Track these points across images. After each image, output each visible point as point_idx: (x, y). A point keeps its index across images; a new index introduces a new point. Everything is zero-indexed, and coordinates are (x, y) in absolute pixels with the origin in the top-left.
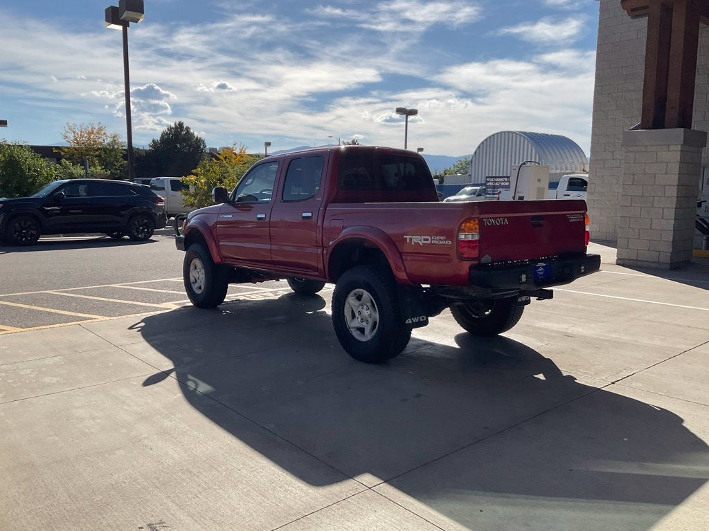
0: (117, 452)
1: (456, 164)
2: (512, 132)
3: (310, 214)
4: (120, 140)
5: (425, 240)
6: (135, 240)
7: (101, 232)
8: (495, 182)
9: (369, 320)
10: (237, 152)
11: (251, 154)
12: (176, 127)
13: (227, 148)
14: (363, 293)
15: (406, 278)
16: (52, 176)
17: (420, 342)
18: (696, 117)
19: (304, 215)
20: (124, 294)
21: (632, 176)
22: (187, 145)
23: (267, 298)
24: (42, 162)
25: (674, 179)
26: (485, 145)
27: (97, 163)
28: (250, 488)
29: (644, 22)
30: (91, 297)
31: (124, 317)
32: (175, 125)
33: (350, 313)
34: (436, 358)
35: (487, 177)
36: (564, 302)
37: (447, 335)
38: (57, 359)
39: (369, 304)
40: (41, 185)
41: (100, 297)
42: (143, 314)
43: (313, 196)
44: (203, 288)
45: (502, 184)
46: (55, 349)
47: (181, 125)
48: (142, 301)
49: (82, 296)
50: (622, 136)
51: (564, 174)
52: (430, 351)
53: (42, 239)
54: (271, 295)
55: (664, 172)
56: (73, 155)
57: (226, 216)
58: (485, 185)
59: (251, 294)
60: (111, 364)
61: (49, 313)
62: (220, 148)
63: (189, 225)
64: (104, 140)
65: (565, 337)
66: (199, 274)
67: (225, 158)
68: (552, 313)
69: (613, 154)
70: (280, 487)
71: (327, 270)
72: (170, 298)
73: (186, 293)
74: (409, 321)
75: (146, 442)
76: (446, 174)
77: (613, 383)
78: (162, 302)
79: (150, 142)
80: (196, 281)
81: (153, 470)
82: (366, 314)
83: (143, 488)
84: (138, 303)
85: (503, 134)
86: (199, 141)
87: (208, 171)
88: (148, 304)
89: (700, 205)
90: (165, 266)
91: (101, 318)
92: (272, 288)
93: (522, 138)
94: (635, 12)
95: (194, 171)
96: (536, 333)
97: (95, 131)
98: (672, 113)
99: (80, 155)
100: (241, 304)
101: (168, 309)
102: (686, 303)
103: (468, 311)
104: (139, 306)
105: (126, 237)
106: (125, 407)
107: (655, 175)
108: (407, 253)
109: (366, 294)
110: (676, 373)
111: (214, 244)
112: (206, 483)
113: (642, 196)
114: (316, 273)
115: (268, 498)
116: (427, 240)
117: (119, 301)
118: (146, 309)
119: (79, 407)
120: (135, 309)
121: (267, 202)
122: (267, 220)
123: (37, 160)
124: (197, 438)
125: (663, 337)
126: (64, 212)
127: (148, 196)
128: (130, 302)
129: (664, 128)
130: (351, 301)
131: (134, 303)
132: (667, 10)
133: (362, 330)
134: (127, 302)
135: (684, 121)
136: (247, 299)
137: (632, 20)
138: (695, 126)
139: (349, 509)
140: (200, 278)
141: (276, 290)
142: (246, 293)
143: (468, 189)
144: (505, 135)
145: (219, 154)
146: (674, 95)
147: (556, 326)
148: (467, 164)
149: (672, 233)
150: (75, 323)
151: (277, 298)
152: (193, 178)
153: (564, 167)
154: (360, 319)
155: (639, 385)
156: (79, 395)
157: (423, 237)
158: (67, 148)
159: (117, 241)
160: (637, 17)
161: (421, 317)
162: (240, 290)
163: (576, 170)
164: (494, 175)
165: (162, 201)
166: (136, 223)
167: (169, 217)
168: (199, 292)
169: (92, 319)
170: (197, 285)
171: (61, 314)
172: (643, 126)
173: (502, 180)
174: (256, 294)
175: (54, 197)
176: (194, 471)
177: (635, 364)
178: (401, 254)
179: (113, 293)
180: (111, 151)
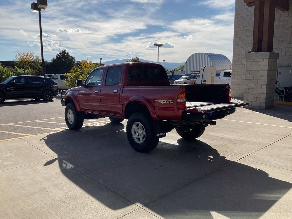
0: (35, 195)
1: (179, 66)
2: (201, 53)
3: (117, 91)
4: (39, 58)
5: (164, 102)
6: (45, 101)
7: (31, 98)
8: (194, 74)
9: (142, 134)
10: (89, 62)
11: (94, 63)
12: (63, 52)
13: (84, 61)
14: (139, 124)
15: (156, 117)
16: (10, 74)
17: (163, 143)
18: (274, 47)
19: (114, 91)
20: (40, 124)
21: (249, 72)
22: (67, 60)
23: (100, 125)
24: (6, 69)
25: (266, 72)
26: (190, 59)
27: (29, 68)
28: (91, 209)
29: (253, 8)
30: (26, 126)
31: (40, 135)
32: (62, 51)
33: (134, 132)
34: (169, 149)
35: (191, 72)
36: (222, 124)
37: (174, 139)
38: (11, 154)
39: (142, 128)
40: (5, 78)
41: (30, 126)
42: (48, 133)
43: (118, 83)
44: (73, 122)
45: (198, 74)
46: (10, 149)
47: (65, 51)
48: (48, 128)
49: (23, 126)
50: (245, 55)
51: (222, 70)
52: (167, 147)
53: (6, 101)
54: (102, 124)
55: (262, 70)
56: (19, 65)
57: (82, 92)
58: (190, 75)
59: (94, 124)
60: (34, 156)
61: (8, 134)
62: (81, 61)
63: (67, 95)
64: (32, 58)
65: (222, 139)
66: (71, 116)
67: (84, 65)
68: (217, 129)
69: (242, 62)
70: (104, 208)
71: (124, 114)
72: (59, 126)
73: (66, 124)
74: (158, 135)
75: (48, 190)
76: (175, 71)
77: (241, 159)
78: (56, 128)
79: (52, 59)
80: (70, 119)
81: (50, 202)
82: (141, 132)
83: (46, 210)
84: (46, 129)
85: (197, 54)
86: (72, 58)
87: (76, 71)
88: (50, 129)
89: (276, 83)
90: (58, 112)
91: (30, 135)
92: (103, 121)
93: (205, 56)
94: (249, 4)
95: (70, 71)
96: (211, 138)
97: (29, 55)
98: (265, 46)
99: (22, 64)
100: (89, 128)
101: (58, 131)
102: (271, 124)
103: (183, 129)
104: (46, 130)
105: (42, 99)
106: (39, 175)
107: (258, 71)
108: (156, 107)
109: (140, 124)
110: (266, 154)
111: (77, 103)
112: (72, 207)
113: (253, 80)
114: (120, 115)
115: (98, 213)
116: (165, 102)
117: (38, 128)
118: (49, 131)
119: (20, 175)
120: (44, 131)
121: (99, 86)
122: (99, 93)
123: (3, 68)
124: (69, 187)
125: (261, 139)
126: (15, 89)
127: (50, 83)
128: (43, 128)
129: (261, 52)
130: (134, 127)
131: (44, 128)
132: (262, 4)
133: (139, 139)
134: (41, 128)
135: (270, 49)
136: (92, 126)
137: (248, 7)
138: (274, 51)
139: (132, 217)
140: (72, 118)
141: (104, 122)
142: (92, 123)
143: (184, 77)
144: (198, 54)
145: (81, 63)
146: (265, 38)
147: (218, 135)
148: (183, 66)
149: (266, 94)
150: (19, 138)
151: (104, 125)
152: (69, 74)
153: (222, 67)
154: (138, 135)
155: (251, 159)
156: (20, 170)
157: (163, 100)
158: (17, 62)
159: (38, 101)
160: (250, 6)
161: (163, 133)
162: (89, 122)
163: (227, 68)
164: (194, 71)
165: (56, 84)
166: (46, 94)
167: (60, 91)
168: (71, 123)
169: (26, 136)
170: (70, 120)
171: (13, 134)
172: (253, 51)
173: (197, 73)
174: (96, 123)
175: (11, 84)
176: (67, 202)
177: (250, 150)
178: (154, 108)
179: (35, 124)
180: (36, 62)
